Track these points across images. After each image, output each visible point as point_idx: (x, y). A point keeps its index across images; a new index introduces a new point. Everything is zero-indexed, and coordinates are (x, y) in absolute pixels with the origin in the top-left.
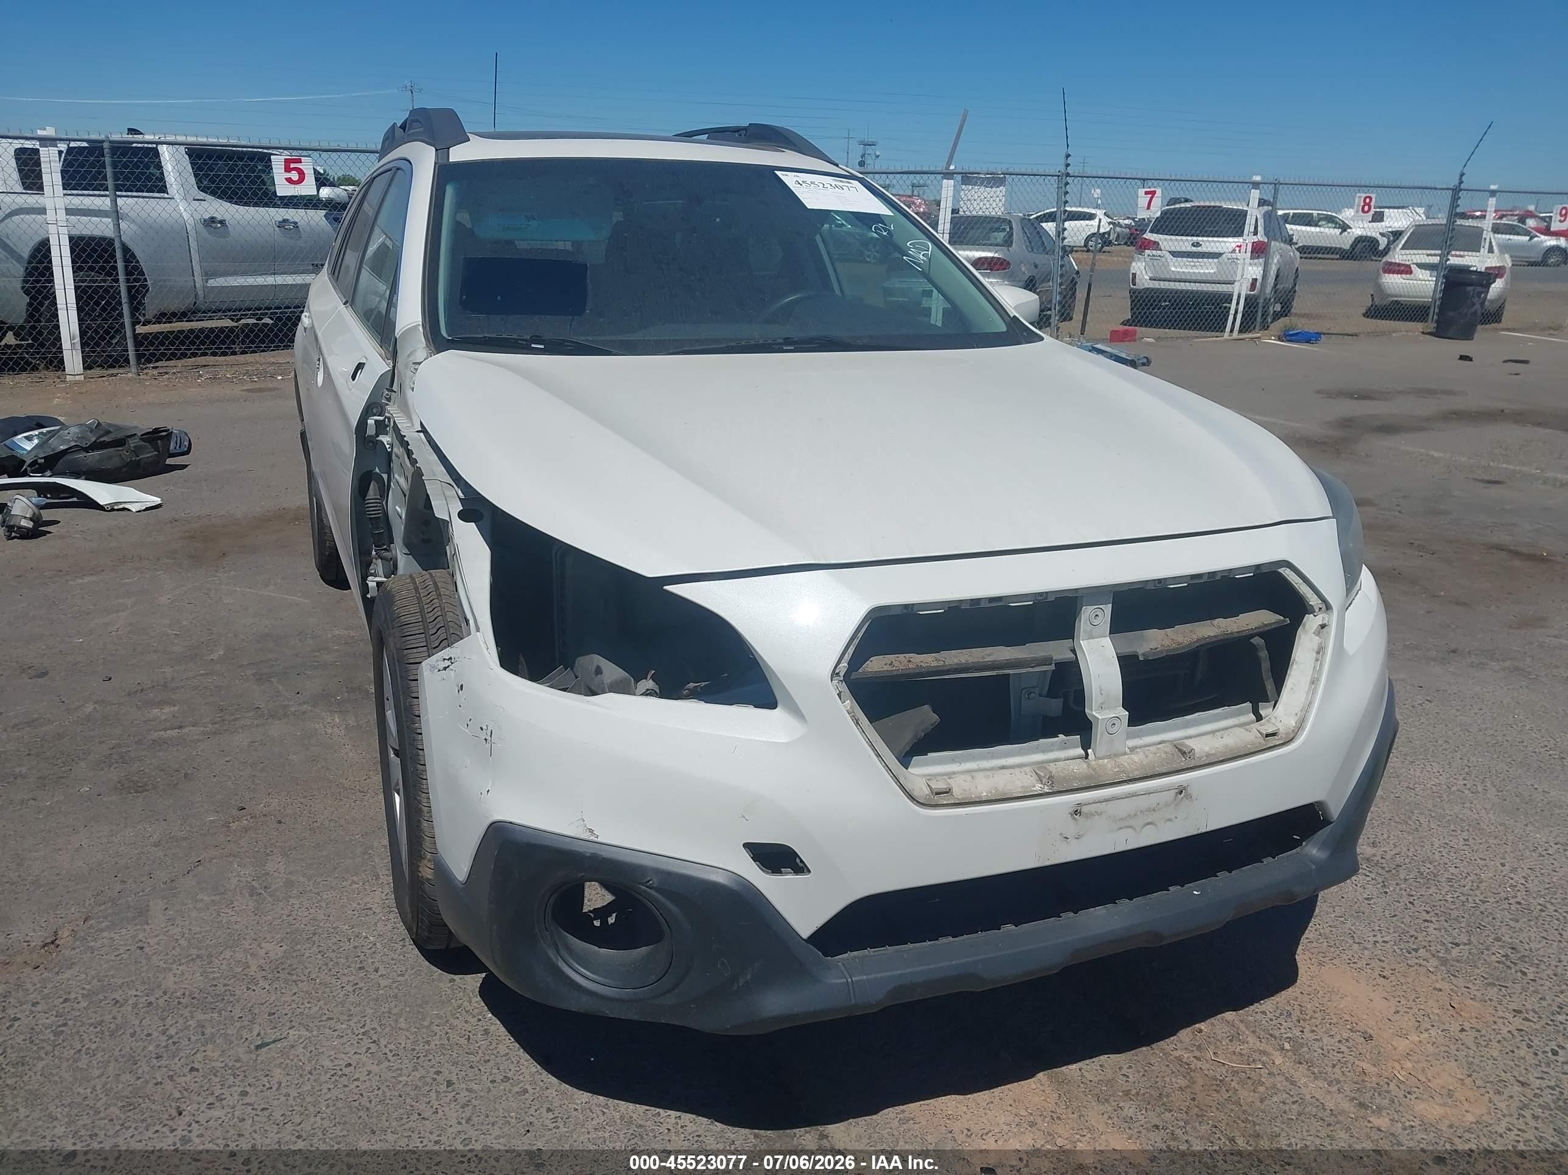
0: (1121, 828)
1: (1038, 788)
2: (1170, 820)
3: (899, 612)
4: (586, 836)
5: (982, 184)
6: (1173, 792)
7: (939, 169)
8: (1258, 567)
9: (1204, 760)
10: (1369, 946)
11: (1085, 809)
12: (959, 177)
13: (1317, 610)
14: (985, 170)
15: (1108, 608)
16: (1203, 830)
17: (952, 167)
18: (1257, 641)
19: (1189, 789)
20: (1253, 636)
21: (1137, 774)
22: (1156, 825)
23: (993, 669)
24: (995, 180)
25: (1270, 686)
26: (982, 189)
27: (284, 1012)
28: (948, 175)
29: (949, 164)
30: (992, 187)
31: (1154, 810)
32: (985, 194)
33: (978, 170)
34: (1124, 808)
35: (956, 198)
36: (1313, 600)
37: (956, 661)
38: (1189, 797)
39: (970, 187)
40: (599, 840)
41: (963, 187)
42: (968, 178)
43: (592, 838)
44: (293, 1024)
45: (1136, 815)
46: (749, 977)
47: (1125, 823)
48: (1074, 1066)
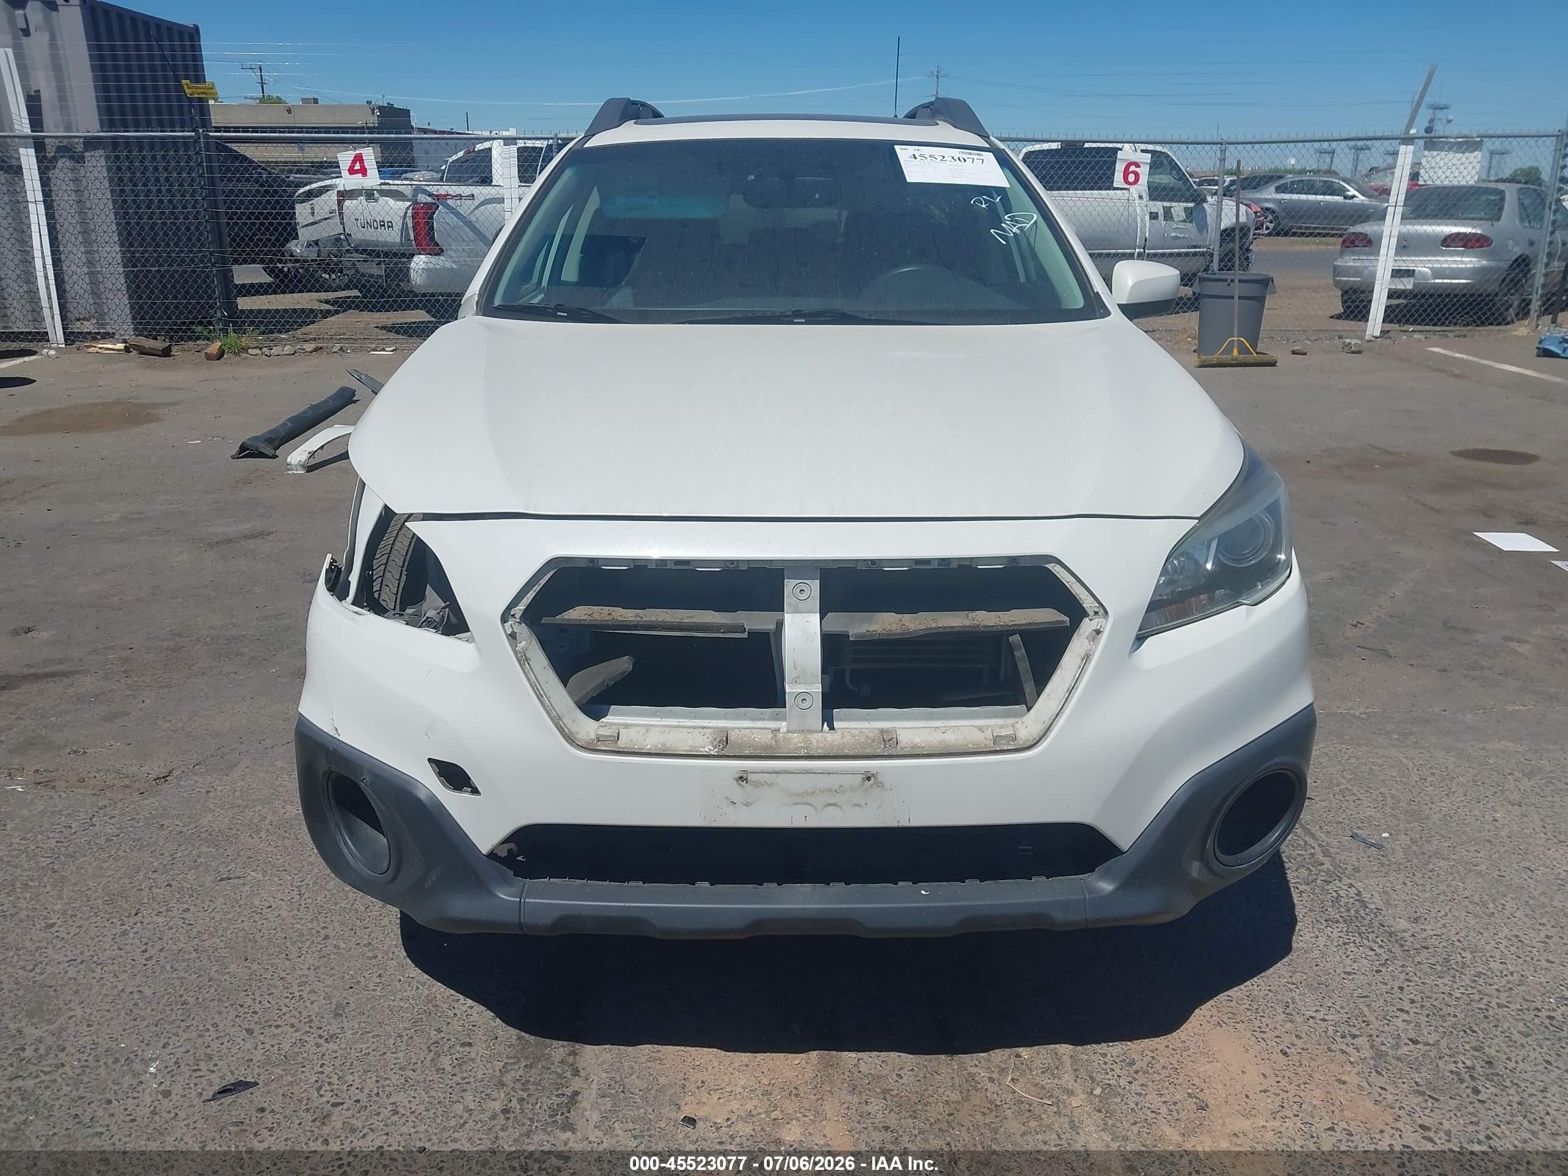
0: (796, 804)
1: (708, 749)
2: (858, 805)
3: (583, 565)
4: (332, 733)
5: (1450, 149)
6: (859, 778)
7: (1395, 134)
8: (1014, 559)
9: (907, 751)
10: (1299, 1019)
11: (751, 777)
12: (1421, 142)
13: (1091, 613)
14: (1456, 132)
15: (816, 585)
16: (904, 823)
17: (1413, 131)
18: (1016, 639)
19: (879, 776)
20: (1013, 633)
21: (820, 752)
22: (841, 808)
23: (681, 630)
24: (1468, 144)
25: (1029, 688)
26: (1451, 155)
27: (259, 858)
28: (1408, 140)
29: (1410, 125)
30: (1463, 153)
31: (836, 791)
32: (1455, 161)
33: (1447, 133)
34: (796, 784)
35: (1416, 166)
36: (1088, 604)
37: (654, 619)
38: (880, 785)
39: (1435, 153)
40: (340, 738)
41: (1426, 153)
42: (1432, 142)
43: (336, 736)
44: (259, 868)
45: (813, 793)
46: (434, 878)
47: (800, 798)
48: (853, 1055)
